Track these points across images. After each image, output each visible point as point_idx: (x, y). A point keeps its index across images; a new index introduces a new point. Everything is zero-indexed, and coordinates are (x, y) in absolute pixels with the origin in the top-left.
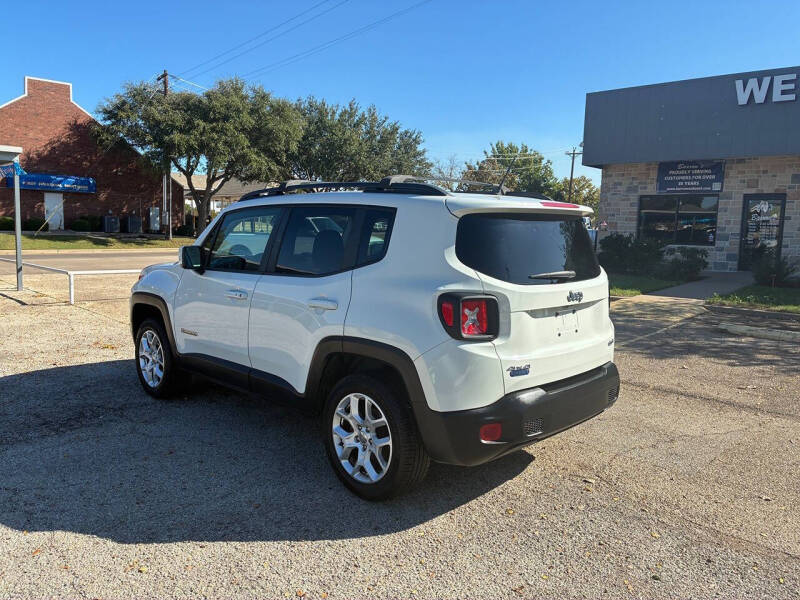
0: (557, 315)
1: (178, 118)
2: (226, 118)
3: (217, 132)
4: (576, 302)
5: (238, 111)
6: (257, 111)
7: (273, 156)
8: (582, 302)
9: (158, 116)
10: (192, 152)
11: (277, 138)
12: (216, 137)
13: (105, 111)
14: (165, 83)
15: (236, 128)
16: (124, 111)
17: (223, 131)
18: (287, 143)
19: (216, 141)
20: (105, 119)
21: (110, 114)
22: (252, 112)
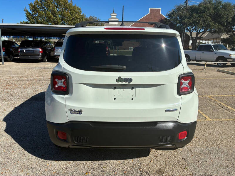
0: (115, 88)
1: (188, 14)
2: (204, 12)
3: (200, 17)
4: (127, 83)
5: (209, 9)
6: (216, 8)
7: (221, 23)
8: (131, 83)
9: (182, 14)
10: (191, 25)
11: (223, 17)
12: (199, 19)
13: (169, 15)
14: (187, 3)
15: (207, 15)
16: (173, 14)
17: (202, 17)
18: (227, 18)
19: (199, 20)
20: (168, 18)
21: (170, 16)
22: (214, 8)
